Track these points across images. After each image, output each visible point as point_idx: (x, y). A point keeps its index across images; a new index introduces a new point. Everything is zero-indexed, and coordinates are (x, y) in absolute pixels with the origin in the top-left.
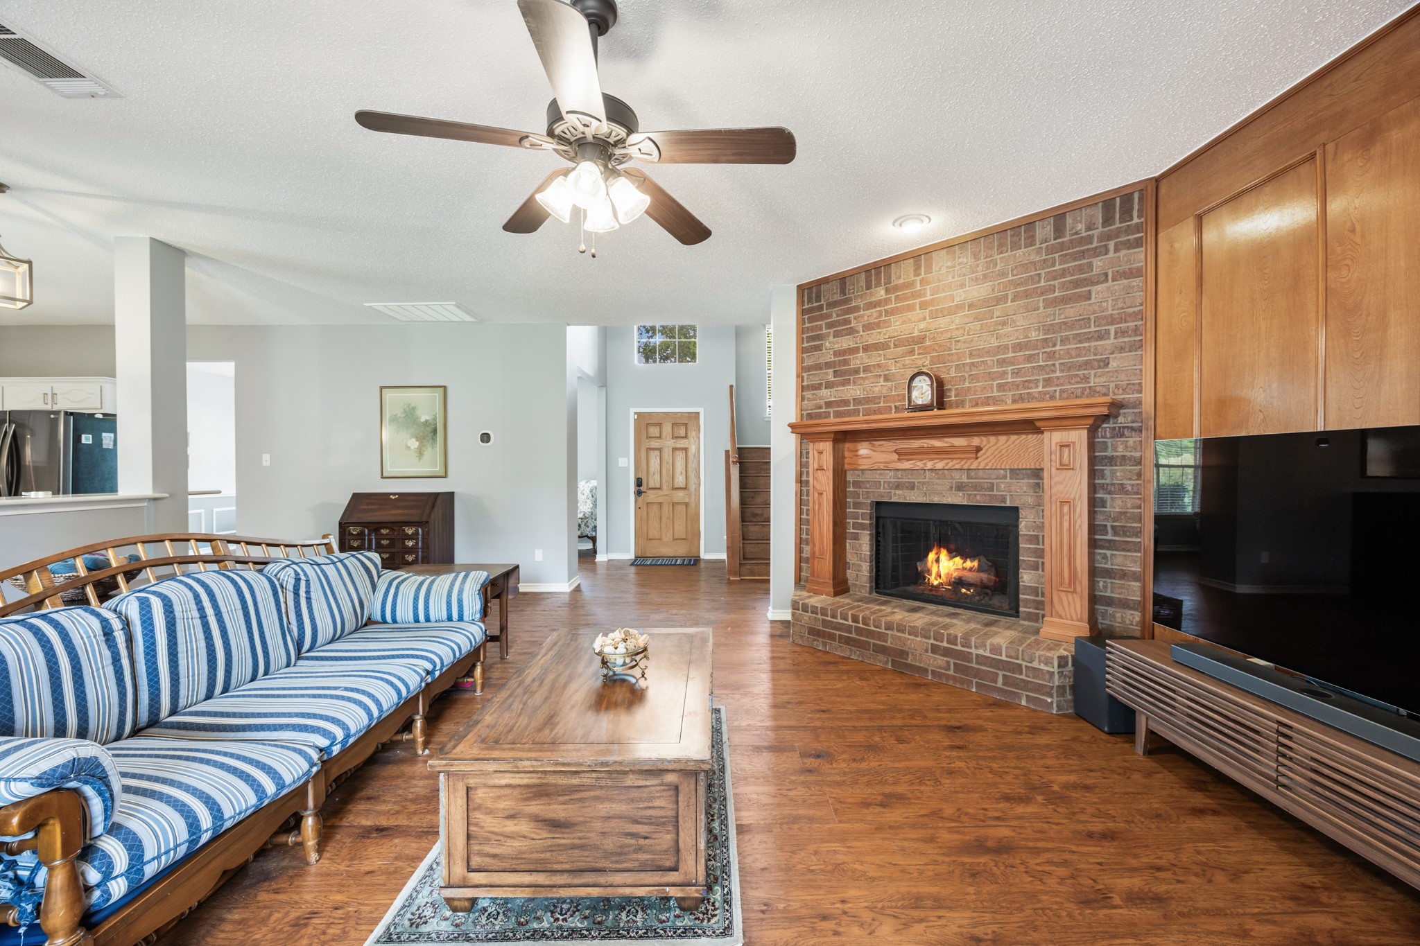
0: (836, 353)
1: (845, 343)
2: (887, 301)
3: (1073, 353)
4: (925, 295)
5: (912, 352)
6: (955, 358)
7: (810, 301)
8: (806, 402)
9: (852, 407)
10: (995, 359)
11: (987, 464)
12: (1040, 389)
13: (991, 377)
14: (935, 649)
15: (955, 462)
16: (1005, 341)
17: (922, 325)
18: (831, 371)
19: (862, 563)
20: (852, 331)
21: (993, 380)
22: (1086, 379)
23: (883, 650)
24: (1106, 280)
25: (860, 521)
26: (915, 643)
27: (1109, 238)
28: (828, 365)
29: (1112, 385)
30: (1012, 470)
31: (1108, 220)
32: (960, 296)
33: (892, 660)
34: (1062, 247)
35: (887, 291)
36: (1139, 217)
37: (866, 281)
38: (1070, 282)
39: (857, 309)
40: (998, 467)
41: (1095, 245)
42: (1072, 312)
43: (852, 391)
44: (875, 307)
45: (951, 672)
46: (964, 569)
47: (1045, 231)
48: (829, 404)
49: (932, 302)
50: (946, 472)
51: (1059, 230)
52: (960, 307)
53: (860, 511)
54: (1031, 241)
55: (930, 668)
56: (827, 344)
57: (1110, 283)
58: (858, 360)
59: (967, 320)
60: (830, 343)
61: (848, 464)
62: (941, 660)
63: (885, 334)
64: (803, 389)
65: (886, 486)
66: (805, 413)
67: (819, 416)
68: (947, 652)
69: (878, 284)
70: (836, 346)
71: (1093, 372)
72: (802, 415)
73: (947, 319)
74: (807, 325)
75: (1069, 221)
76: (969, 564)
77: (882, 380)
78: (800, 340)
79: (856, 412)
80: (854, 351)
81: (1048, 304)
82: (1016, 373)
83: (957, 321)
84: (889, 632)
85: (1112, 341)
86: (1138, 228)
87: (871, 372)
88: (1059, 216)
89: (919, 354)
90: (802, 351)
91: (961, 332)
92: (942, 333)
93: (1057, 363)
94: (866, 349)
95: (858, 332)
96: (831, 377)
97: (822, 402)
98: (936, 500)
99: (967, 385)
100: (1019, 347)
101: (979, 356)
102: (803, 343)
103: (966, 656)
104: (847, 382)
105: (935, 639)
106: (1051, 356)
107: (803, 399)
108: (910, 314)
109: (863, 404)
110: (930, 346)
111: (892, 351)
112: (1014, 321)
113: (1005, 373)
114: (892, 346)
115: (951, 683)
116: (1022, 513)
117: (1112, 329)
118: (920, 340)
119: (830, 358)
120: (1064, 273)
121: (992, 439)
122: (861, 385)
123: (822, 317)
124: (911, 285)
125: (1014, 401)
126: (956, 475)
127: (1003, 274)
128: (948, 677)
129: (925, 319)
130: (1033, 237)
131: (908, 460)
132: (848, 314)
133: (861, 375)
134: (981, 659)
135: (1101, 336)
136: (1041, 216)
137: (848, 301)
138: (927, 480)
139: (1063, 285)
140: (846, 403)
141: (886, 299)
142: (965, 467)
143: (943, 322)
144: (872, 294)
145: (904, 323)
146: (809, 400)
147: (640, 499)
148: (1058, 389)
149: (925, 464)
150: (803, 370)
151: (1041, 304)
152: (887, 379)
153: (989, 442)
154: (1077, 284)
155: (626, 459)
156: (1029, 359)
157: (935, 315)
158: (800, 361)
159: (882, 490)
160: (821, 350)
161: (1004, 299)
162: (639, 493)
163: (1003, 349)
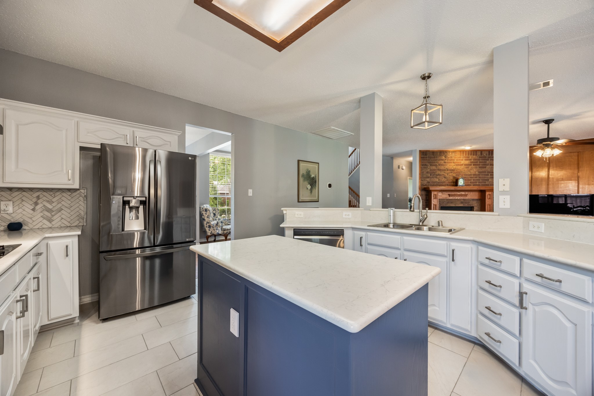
1: (434, 168)
2: (445, 160)
4: (454, 160)
5: (452, 173)
11: (469, 198)
13: (469, 180)
15: (462, 197)
16: (471, 173)
17: (454, 167)
20: (435, 165)
21: (469, 181)
22: (485, 182)
27: (489, 158)
31: (489, 155)
32: (463, 162)
34: (481, 157)
35: (445, 158)
37: (440, 154)
38: (483, 164)
39: (437, 160)
40: (471, 199)
41: (487, 158)
42: (483, 170)
44: (442, 160)
47: (479, 153)
49: (456, 162)
50: (460, 199)
51: (481, 154)
52: (462, 165)
57: (489, 166)
58: (438, 172)
59: (464, 168)
63: (445, 167)
66: (422, 184)
69: (443, 155)
70: (431, 168)
73: (460, 167)
74: (422, 161)
80: (436, 170)
81: (480, 167)
82: (473, 180)
83: (462, 167)
87: (441, 176)
88: (481, 151)
90: (421, 168)
92: (459, 169)
94: (440, 170)
95: (437, 166)
96: (429, 176)
97: (427, 182)
100: (474, 175)
102: (421, 166)
104: (434, 177)
106: (480, 177)
107: (421, 180)
108: (451, 164)
109: (439, 183)
110: (456, 172)
111: (447, 172)
112: (473, 169)
113: (471, 180)
116: (474, 208)
118: (453, 170)
120: (482, 162)
121: (470, 193)
122: (438, 178)
123: (426, 160)
124: (451, 157)
125: (473, 185)
127: (471, 160)
129: (455, 166)
130: (477, 154)
131: (451, 197)
132: (434, 161)
133: (438, 176)
135: (488, 175)
136: (478, 150)
137: (435, 157)
138: (455, 201)
139: (482, 165)
140: (434, 182)
142: (465, 198)
143: (459, 167)
144: (441, 157)
145: (450, 166)
146: (423, 181)
149: (455, 198)
150: (421, 173)
151: (478, 167)
152: (445, 178)
156: (476, 177)
157: (457, 165)
159: (444, 204)
160: (426, 168)
161: (471, 165)
163: (471, 175)
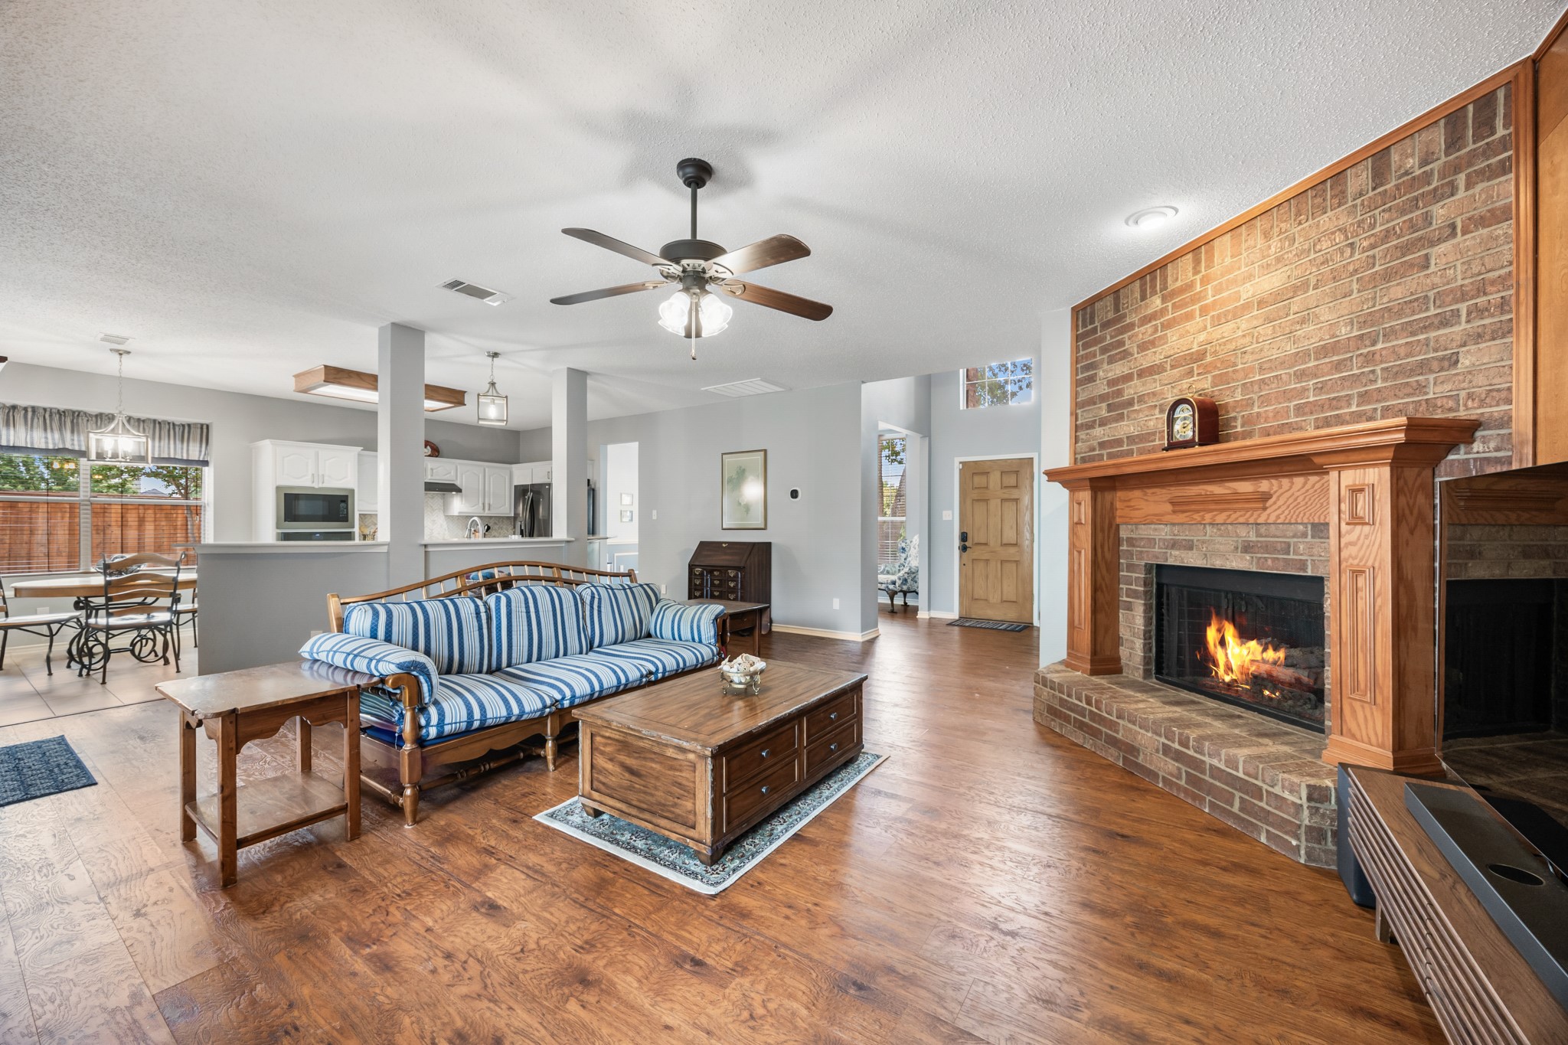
0: (1112, 383)
1: (1119, 369)
2: (1163, 311)
3: (1402, 352)
4: (1205, 298)
5: (1190, 373)
6: (1241, 375)
7: (1084, 325)
8: (1080, 444)
9: (1125, 448)
10: (1291, 371)
11: (1278, 517)
12: (1354, 408)
13: (1287, 395)
14: (1166, 750)
15: (1238, 514)
16: (1305, 345)
17: (1202, 337)
18: (1104, 405)
19: (1136, 640)
20: (1126, 354)
21: (1289, 400)
22: (1421, 388)
23: (1114, 742)
24: (1453, 234)
25: (1133, 587)
26: (1146, 739)
27: (1457, 170)
28: (1103, 398)
29: (1463, 394)
30: (1314, 525)
31: (1454, 143)
32: (1247, 292)
33: (1124, 756)
34: (1384, 198)
35: (1164, 300)
36: (1505, 127)
37: (1141, 291)
38: (1397, 247)
39: (1131, 326)
40: (1293, 521)
41: (1435, 184)
43: (1126, 428)
44: (1150, 321)
45: (1183, 783)
46: (1264, 661)
47: (1359, 179)
48: (1102, 445)
49: (1214, 305)
50: (1230, 527)
51: (1379, 176)
52: (1247, 307)
53: (1134, 575)
54: (1341, 197)
55: (1161, 774)
56: (1101, 373)
57: (1459, 238)
58: (1131, 390)
59: (1255, 323)
60: (1103, 371)
61: (1120, 517)
62: (1172, 765)
63: (1161, 353)
64: (1077, 428)
65: (1161, 544)
66: (1079, 456)
67: (1092, 459)
68: (1179, 757)
69: (1154, 293)
70: (1110, 375)
71: (1431, 377)
72: (1076, 459)
73: (1231, 325)
74: (1082, 353)
75: (1395, 157)
76: (1270, 654)
77: (1157, 411)
78: (1075, 371)
79: (1130, 453)
80: (1128, 378)
81: (1364, 285)
82: (1320, 389)
83: (1244, 326)
84: (1120, 721)
85: (1464, 325)
86: (1504, 143)
87: (1145, 403)
88: (1378, 156)
89: (1199, 374)
90: (1078, 384)
91: (1248, 339)
92: (1225, 344)
93: (1378, 369)
94: (1141, 374)
95: (1132, 355)
96: (1104, 413)
97: (1095, 443)
98: (1218, 563)
99: (1256, 410)
100: (1323, 351)
101: (1271, 369)
102: (1077, 375)
103: (1198, 765)
104: (1121, 417)
105: (1166, 738)
106: (1369, 358)
107: (1076, 440)
108: (1189, 325)
109: (1137, 443)
110: (1211, 363)
111: (1168, 374)
112: (1316, 316)
113: (1305, 390)
114: (1169, 368)
115: (1182, 796)
116: (1327, 586)
117: (1463, 307)
118: (1201, 355)
119: (1104, 389)
120: (1387, 236)
121: (1285, 482)
122: (1135, 419)
123: (1096, 342)
124: (1190, 286)
125: (1317, 426)
126: (1242, 531)
127: (1302, 253)
128: (1179, 787)
129: (1205, 328)
130: (1343, 192)
131: (1183, 512)
132: (1122, 334)
133: (1136, 408)
134: (1215, 772)
135: (1444, 322)
136: (1353, 162)
137: (1124, 316)
138: (1207, 538)
139: (1386, 254)
140: (1118, 442)
141: (1162, 309)
142: (1251, 521)
144: (1147, 306)
145: (1181, 337)
146: (1084, 441)
147: (965, 555)
148: (1379, 406)
149: (1203, 517)
150: (1077, 405)
151: (1355, 286)
152: (1162, 410)
153: (1280, 487)
154: (1405, 249)
155: (950, 512)
156: (1338, 366)
157: (1218, 321)
158: (1075, 395)
159: (1156, 550)
160: (1095, 381)
161: (1303, 287)
162: (964, 549)
163: (1303, 356)
